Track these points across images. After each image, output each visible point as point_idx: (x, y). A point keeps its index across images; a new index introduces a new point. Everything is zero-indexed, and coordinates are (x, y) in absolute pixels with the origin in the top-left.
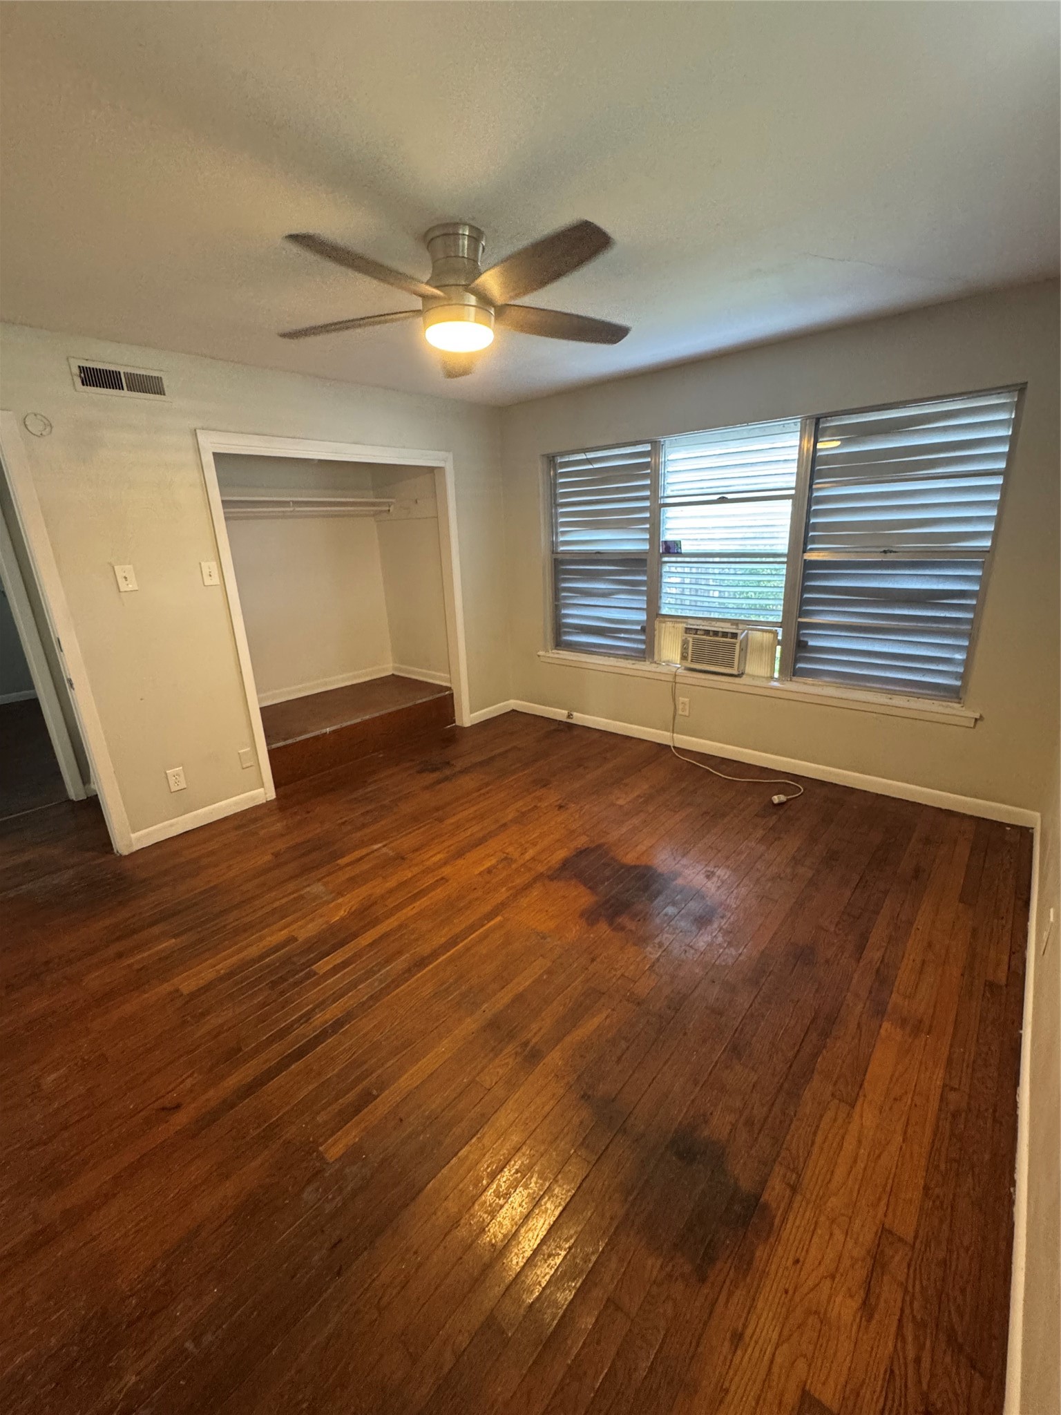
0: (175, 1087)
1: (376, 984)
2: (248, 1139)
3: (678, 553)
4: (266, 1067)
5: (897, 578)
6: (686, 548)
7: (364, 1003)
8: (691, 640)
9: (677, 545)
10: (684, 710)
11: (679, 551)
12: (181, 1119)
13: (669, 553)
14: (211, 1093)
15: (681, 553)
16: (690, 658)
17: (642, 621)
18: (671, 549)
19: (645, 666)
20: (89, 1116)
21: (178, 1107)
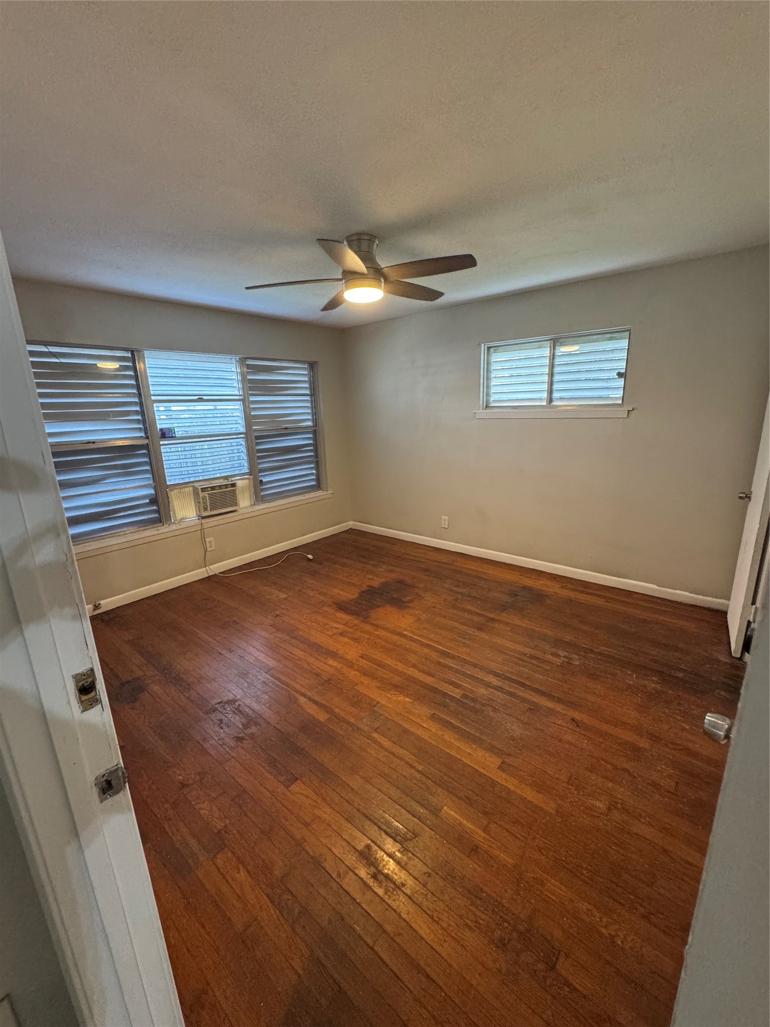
0: (565, 727)
1: (466, 667)
2: (569, 686)
3: (172, 437)
4: (534, 694)
5: (286, 441)
6: (179, 433)
7: (480, 669)
8: (206, 495)
9: (171, 431)
10: (211, 547)
11: (174, 435)
12: (577, 715)
13: (165, 437)
14: (559, 709)
15: (175, 437)
16: (209, 509)
17: (151, 495)
18: (165, 434)
19: (164, 529)
20: (603, 759)
21: (573, 720)
